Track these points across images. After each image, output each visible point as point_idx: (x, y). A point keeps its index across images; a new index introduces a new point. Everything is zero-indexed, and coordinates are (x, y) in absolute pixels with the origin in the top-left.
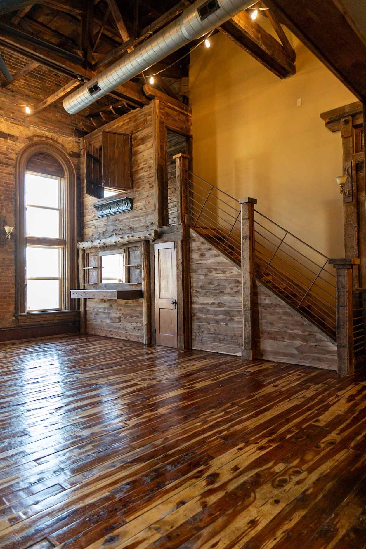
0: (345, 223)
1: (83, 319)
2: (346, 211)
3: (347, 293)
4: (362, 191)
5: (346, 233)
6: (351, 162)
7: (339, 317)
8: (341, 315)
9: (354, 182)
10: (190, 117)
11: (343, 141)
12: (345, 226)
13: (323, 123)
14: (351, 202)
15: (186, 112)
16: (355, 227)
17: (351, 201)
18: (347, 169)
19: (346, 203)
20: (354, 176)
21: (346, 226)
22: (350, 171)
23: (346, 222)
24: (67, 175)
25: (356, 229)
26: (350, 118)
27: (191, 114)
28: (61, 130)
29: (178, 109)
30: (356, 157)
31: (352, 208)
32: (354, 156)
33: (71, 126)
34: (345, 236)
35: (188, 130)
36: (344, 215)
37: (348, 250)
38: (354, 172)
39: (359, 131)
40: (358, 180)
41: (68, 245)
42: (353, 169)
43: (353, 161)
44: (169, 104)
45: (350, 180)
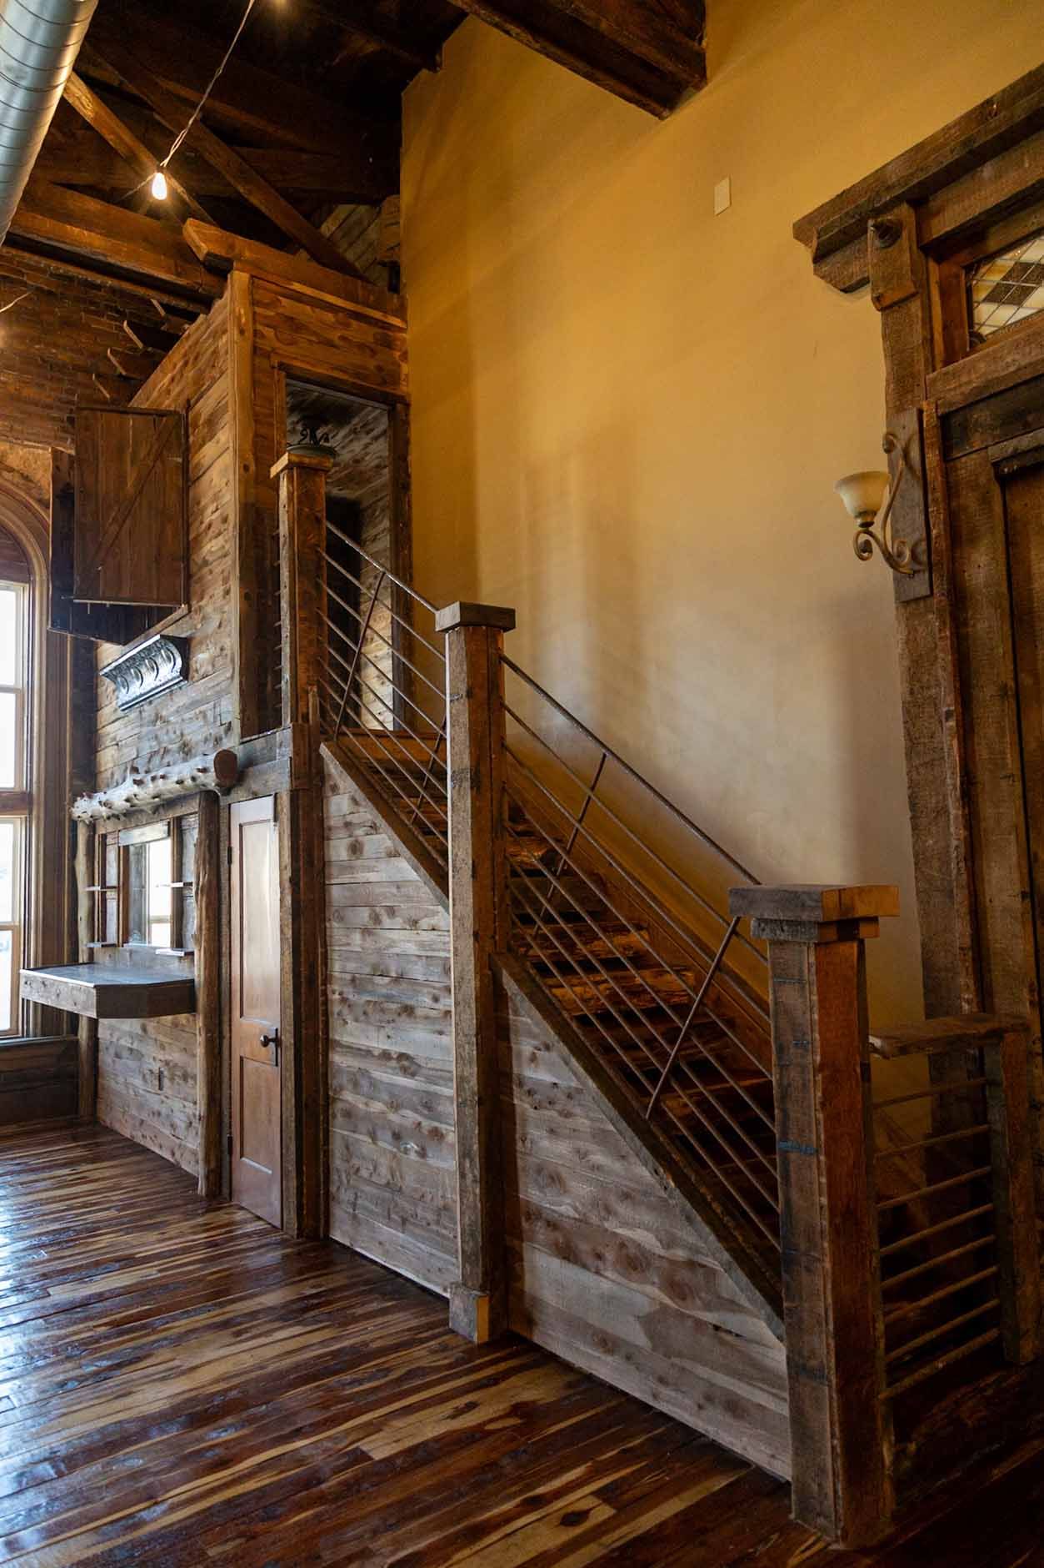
0: (909, 699)
1: (85, 1069)
2: (910, 641)
3: (819, 1077)
4: (973, 541)
5: (913, 744)
6: (920, 412)
7: (788, 1202)
8: (795, 1195)
9: (935, 501)
10: (401, 330)
11: (885, 325)
12: (907, 712)
13: (804, 255)
14: (927, 597)
15: (378, 315)
16: (949, 715)
17: (923, 590)
18: (899, 446)
19: (907, 603)
20: (935, 477)
21: (915, 708)
22: (915, 453)
23: (912, 692)
24: (40, 572)
25: (952, 723)
26: (904, 212)
27: (405, 320)
28: (17, 427)
29: (339, 302)
30: (939, 385)
31: (934, 626)
32: (934, 380)
33: (60, 409)
34: (909, 754)
35: (394, 378)
36: (901, 655)
37: (924, 821)
38: (933, 457)
39: (954, 270)
40: (951, 491)
41: (38, 811)
42: (927, 442)
43: (925, 407)
44: (297, 286)
45: (917, 494)
